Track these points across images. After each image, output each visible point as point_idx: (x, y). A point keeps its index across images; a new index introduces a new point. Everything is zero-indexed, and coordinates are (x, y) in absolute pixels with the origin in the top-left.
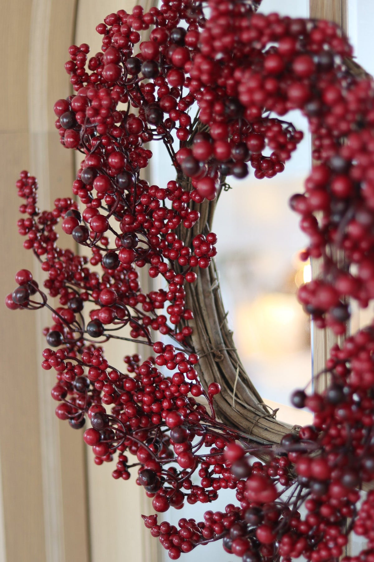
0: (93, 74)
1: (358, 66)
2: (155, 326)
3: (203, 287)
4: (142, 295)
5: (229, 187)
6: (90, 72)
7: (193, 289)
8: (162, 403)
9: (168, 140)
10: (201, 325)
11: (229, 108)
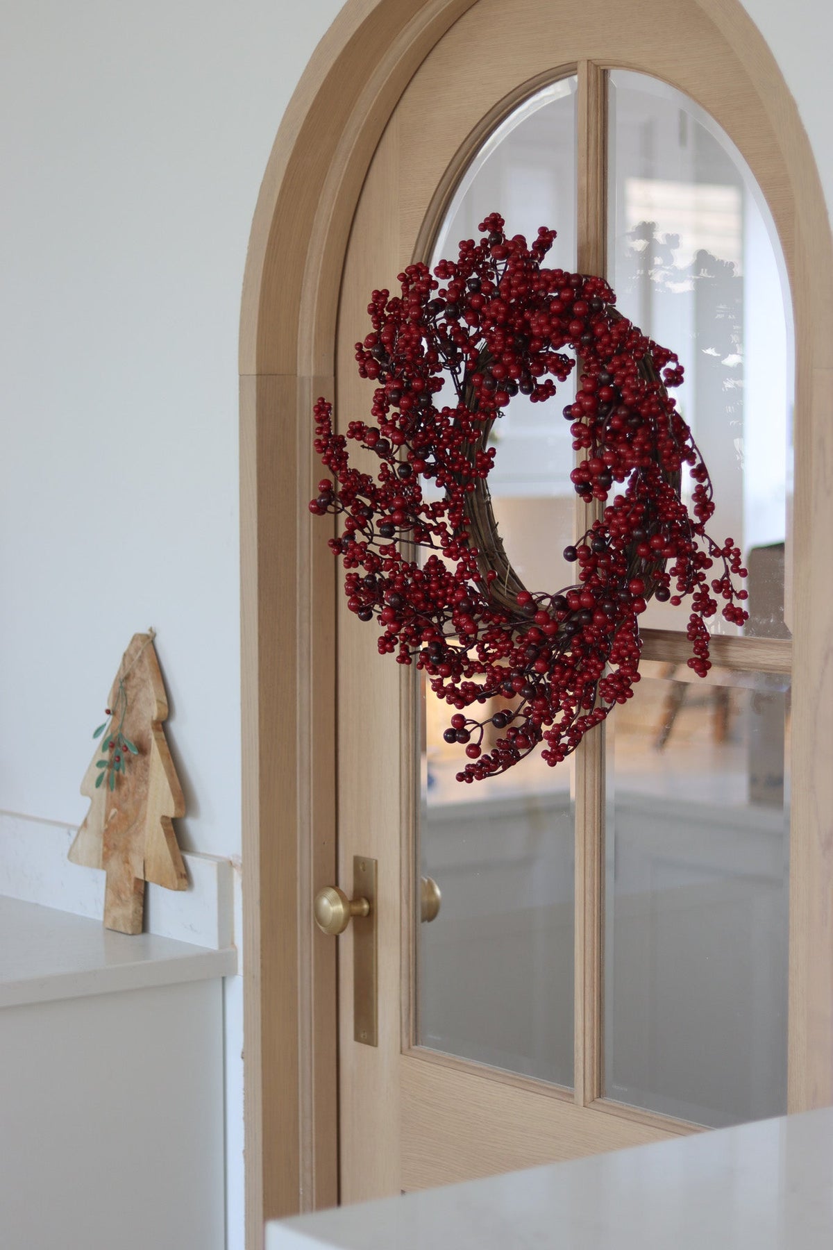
0: (390, 316)
1: (617, 313)
2: (437, 531)
3: (477, 500)
4: (425, 505)
5: (503, 415)
6: (387, 313)
7: (469, 501)
8: (446, 590)
9: (454, 374)
10: (476, 531)
11: (518, 341)
